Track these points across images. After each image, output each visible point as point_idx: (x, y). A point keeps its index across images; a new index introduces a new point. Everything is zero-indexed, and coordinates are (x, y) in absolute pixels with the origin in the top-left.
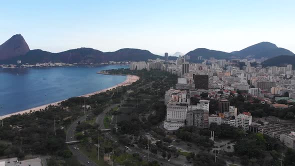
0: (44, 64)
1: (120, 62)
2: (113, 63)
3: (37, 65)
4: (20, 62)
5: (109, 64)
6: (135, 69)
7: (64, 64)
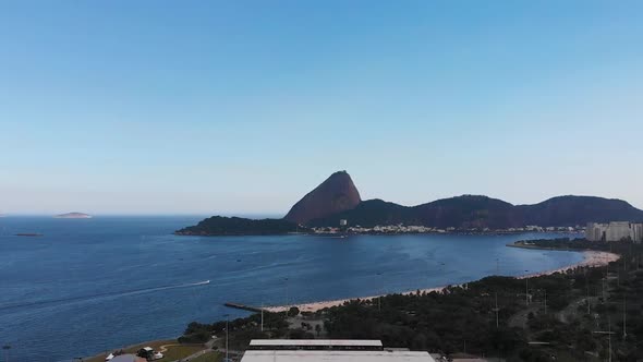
0: (389, 228)
1: (552, 228)
2: (535, 230)
3: (377, 228)
4: (345, 222)
5: (526, 231)
6: (599, 238)
7: (428, 229)
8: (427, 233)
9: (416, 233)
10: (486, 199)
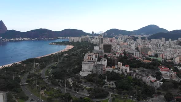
0: (17, 39)
1: (64, 38)
2: (60, 38)
3: (12, 39)
5: (57, 39)
6: (72, 41)
7: (29, 39)
8: (28, 40)
9: (24, 40)
10: (46, 29)
